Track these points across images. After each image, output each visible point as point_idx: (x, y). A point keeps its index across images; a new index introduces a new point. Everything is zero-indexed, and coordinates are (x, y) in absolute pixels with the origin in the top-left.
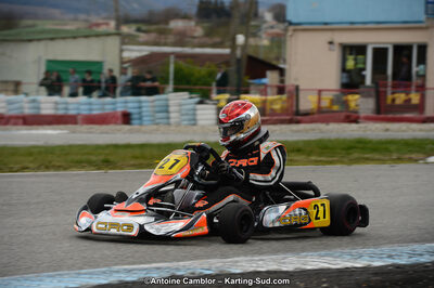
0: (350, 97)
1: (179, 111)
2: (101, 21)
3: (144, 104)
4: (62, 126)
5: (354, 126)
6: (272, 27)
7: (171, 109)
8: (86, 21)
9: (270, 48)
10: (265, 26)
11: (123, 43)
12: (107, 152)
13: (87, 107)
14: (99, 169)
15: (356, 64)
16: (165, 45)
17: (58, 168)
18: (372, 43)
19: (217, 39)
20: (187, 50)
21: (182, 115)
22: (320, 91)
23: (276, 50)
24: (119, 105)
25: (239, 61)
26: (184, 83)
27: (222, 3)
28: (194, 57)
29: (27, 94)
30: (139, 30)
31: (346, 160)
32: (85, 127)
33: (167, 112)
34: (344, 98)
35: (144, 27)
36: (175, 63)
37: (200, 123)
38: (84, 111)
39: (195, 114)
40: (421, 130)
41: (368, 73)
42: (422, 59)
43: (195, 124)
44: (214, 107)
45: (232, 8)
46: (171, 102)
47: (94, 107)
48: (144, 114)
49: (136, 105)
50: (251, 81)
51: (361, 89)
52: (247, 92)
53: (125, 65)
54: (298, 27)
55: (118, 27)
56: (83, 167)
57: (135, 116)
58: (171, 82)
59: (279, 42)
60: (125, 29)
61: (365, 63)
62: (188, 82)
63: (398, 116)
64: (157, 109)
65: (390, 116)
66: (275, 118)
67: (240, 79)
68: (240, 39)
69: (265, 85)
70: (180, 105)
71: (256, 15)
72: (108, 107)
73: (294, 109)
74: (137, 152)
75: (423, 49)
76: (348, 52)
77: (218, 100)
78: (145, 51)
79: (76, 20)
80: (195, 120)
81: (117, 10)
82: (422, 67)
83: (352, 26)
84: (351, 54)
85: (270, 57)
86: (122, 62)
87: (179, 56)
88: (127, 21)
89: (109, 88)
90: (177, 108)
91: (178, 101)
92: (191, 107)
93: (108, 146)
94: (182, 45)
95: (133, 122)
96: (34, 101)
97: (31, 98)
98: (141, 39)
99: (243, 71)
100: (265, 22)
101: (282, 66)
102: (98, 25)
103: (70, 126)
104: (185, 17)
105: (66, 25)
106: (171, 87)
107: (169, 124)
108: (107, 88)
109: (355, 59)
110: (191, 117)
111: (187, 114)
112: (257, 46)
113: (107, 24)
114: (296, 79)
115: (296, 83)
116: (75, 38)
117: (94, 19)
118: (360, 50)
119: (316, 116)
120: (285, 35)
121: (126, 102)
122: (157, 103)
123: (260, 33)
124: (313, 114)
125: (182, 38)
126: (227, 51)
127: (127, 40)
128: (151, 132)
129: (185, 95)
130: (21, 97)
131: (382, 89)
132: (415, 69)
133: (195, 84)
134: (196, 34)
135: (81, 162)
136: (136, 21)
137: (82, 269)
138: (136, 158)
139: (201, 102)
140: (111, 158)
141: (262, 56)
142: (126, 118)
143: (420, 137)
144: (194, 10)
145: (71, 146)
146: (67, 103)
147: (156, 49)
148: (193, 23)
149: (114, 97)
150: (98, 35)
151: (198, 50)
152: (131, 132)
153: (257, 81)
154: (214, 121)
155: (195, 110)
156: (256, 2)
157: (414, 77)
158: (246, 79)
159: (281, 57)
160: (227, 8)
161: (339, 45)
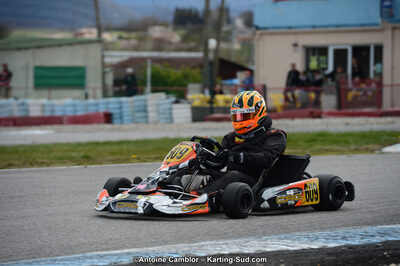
1: (157, 111)
3: (124, 105)
4: (49, 127)
5: (317, 121)
6: (242, 32)
7: (149, 109)
9: (241, 52)
10: (236, 32)
11: (104, 49)
13: (72, 108)
15: (319, 63)
16: (144, 50)
18: (333, 45)
19: (192, 44)
20: (164, 54)
21: (160, 114)
24: (101, 106)
25: (211, 63)
26: (160, 84)
27: (197, 11)
28: (170, 60)
29: (16, 98)
30: (120, 38)
33: (146, 111)
35: (125, 35)
36: (152, 67)
37: (176, 121)
38: (69, 112)
39: (171, 114)
40: (378, 123)
42: (379, 59)
43: (171, 122)
44: (189, 106)
46: (149, 103)
47: (78, 108)
48: (124, 114)
49: (118, 106)
53: (107, 70)
54: (265, 31)
55: (99, 34)
57: (116, 116)
58: (149, 84)
59: (248, 46)
60: (107, 36)
61: (327, 63)
64: (136, 109)
65: (350, 111)
67: (212, 80)
68: (212, 43)
69: (236, 86)
70: (158, 105)
71: (229, 21)
72: (91, 108)
75: (379, 49)
76: (311, 53)
77: (193, 100)
80: (171, 118)
82: (379, 65)
83: (314, 30)
84: (314, 54)
86: (104, 65)
87: (155, 60)
88: (109, 29)
90: (154, 108)
91: (155, 101)
92: (167, 106)
93: (88, 144)
94: (160, 50)
95: (115, 121)
96: (23, 104)
97: (20, 101)
99: (216, 73)
100: (235, 28)
101: (251, 67)
103: (56, 127)
104: (163, 24)
106: (148, 88)
107: (147, 122)
109: (318, 60)
110: (168, 116)
111: (164, 113)
112: (229, 51)
114: (264, 79)
115: (264, 83)
116: (60, 46)
118: (322, 51)
120: (253, 39)
121: (108, 103)
122: (136, 104)
125: (160, 44)
126: (199, 55)
128: (131, 130)
129: (162, 95)
130: (11, 101)
132: (372, 68)
133: (172, 86)
136: (117, 29)
139: (177, 102)
140: (91, 155)
141: (234, 59)
142: (108, 118)
144: (170, 19)
147: (136, 54)
148: (170, 30)
150: (80, 43)
151: (174, 55)
153: (228, 82)
154: (190, 119)
155: (171, 109)
156: (227, 11)
157: (372, 75)
158: (219, 80)
159: (250, 59)
160: (201, 15)
161: (303, 47)
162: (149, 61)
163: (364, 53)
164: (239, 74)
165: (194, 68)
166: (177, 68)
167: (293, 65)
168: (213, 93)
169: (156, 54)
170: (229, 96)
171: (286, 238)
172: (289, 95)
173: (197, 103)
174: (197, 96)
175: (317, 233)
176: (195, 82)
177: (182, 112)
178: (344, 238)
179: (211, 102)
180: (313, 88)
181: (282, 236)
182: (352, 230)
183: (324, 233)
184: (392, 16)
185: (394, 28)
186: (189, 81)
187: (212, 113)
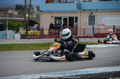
1: (10, 35)
7: (7, 35)
9: (36, 18)
10: (35, 12)
15: (59, 22)
18: (63, 17)
19: (21, 15)
20: (12, 18)
21: (11, 36)
23: (38, 19)
26: (11, 27)
27: (22, 5)
28: (14, 20)
33: (6, 35)
36: (8, 22)
37: (16, 38)
39: (14, 36)
42: (76, 21)
43: (14, 39)
44: (20, 34)
46: (7, 33)
50: (31, 27)
54: (43, 12)
58: (7, 27)
59: (38, 16)
61: (61, 22)
62: (13, 27)
64: (3, 35)
66: (37, 37)
68: (27, 15)
69: (34, 28)
70: (10, 34)
71: (32, 9)
73: (42, 34)
75: (77, 18)
76: (57, 19)
77: (21, 32)
78: (0, 19)
80: (14, 38)
82: (76, 23)
83: (58, 12)
84: (57, 20)
87: (9, 20)
90: (9, 35)
91: (9, 32)
92: (13, 34)
94: (11, 17)
101: (39, 23)
106: (7, 29)
107: (7, 39)
109: (59, 21)
110: (13, 37)
111: (12, 36)
112: (32, 18)
115: (42, 27)
118: (60, 18)
120: (39, 14)
122: (3, 33)
126: (24, 19)
129: (12, 31)
132: (74, 24)
133: (15, 28)
134: (15, 14)
139: (16, 33)
147: (3, 18)
148: (14, 11)
151: (15, 18)
153: (32, 27)
154: (20, 38)
155: (14, 35)
156: (32, 5)
157: (74, 26)
158: (29, 26)
159: (39, 20)
160: (24, 7)
161: (54, 17)
162: (7, 20)
163: (72, 19)
164: (35, 25)
165: (21, 23)
166: (16, 23)
167: (51, 22)
168: (27, 30)
169: (10, 18)
170: (32, 31)
171: (47, 74)
172: (50, 31)
173: (22, 33)
174: (22, 31)
175: (57, 73)
176: (22, 27)
177: (18, 36)
178: (64, 74)
179: (27, 33)
180: (57, 29)
181: (46, 73)
182: (67, 71)
183: (59, 72)
184: (80, 9)
185: (81, 12)
186: (20, 27)
187: (27, 36)
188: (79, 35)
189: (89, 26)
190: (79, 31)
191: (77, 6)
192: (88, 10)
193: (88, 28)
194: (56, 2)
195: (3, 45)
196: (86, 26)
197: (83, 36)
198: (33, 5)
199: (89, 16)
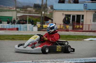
0: (67, 26)
2: (12, 8)
3: (21, 26)
4: (3, 31)
5: (68, 32)
6: (50, 10)
7: (27, 27)
8: (9, 8)
9: (49, 15)
10: (49, 10)
11: (17, 13)
12: (13, 36)
13: (9, 26)
14: (11, 40)
16: (26, 13)
17: (2, 40)
18: (72, 14)
19: (38, 12)
20: (31, 15)
21: (30, 29)
22: (60, 24)
23: (51, 15)
24: (16, 26)
25: (43, 17)
27: (39, 5)
28: (33, 16)
30: (20, 10)
31: (66, 39)
32: (8, 31)
33: (27, 28)
34: (66, 26)
35: (22, 9)
36: (29, 17)
37: (34, 31)
39: (33, 29)
40: (82, 33)
41: (71, 21)
42: (83, 18)
43: (33, 31)
44: (37, 27)
45: (41, 6)
46: (28, 26)
47: (10, 26)
48: (21, 28)
49: (20, 26)
51: (69, 24)
52: (44, 24)
53: (17, 18)
54: (56, 10)
55: (16, 9)
56: (8, 40)
57: (19, 29)
58: (28, 22)
59: (51, 13)
60: (17, 10)
61: (70, 19)
63: (77, 30)
64: (24, 27)
65: (76, 30)
67: (43, 21)
68: (43, 12)
69: (49, 23)
70: (30, 27)
71: (47, 7)
72: (13, 27)
74: (20, 37)
75: (83, 16)
78: (22, 14)
79: (6, 7)
80: (33, 30)
81: (16, 6)
82: (83, 20)
83: (68, 11)
85: (50, 17)
86: (17, 17)
87: (29, 16)
88: (18, 8)
89: (14, 22)
92: (32, 27)
93: (13, 35)
95: (19, 30)
98: (21, 12)
99: (44, 19)
100: (49, 9)
101: (52, 19)
102: (11, 9)
103: (5, 31)
104: (31, 7)
105: (4, 8)
107: (27, 31)
108: (13, 23)
110: (32, 29)
112: (47, 14)
113: (13, 8)
114: (55, 22)
116: (6, 11)
117: (11, 7)
119: (59, 30)
120: (53, 12)
121: (17, 26)
122: (24, 26)
123: (47, 11)
124: (59, 29)
125: (30, 12)
126: (40, 15)
127: (18, 12)
128: (23, 32)
129: (31, 24)
131: (74, 24)
132: (81, 20)
134: (33, 11)
135: (7, 38)
136: (20, 8)
137: (7, 62)
138: (20, 38)
139: (34, 26)
140: (14, 38)
142: (17, 29)
143: (82, 35)
144: (33, 6)
145: (5, 35)
146: (4, 25)
147: (24, 14)
148: (33, 9)
149: (15, 24)
150: (11, 11)
151: (34, 15)
152: (18, 32)
153: (46, 22)
154: (37, 30)
157: (81, 22)
159: (52, 17)
160: (40, 6)
161: (65, 14)
162: (28, 16)
163: (79, 17)
164: (49, 20)
165: (38, 18)
166: (35, 18)
173: (39, 27)
174: (39, 25)
177: (35, 29)
184: (86, 8)
185: (87, 11)
186: (37, 21)
187: (43, 29)
188: (84, 30)
189: (93, 23)
190: (84, 26)
191: (84, 6)
192: (93, 10)
193: (92, 24)
194: (67, 3)
195: (25, 35)
196: (90, 23)
197: (88, 30)
198: (47, 4)
199: (93, 14)
